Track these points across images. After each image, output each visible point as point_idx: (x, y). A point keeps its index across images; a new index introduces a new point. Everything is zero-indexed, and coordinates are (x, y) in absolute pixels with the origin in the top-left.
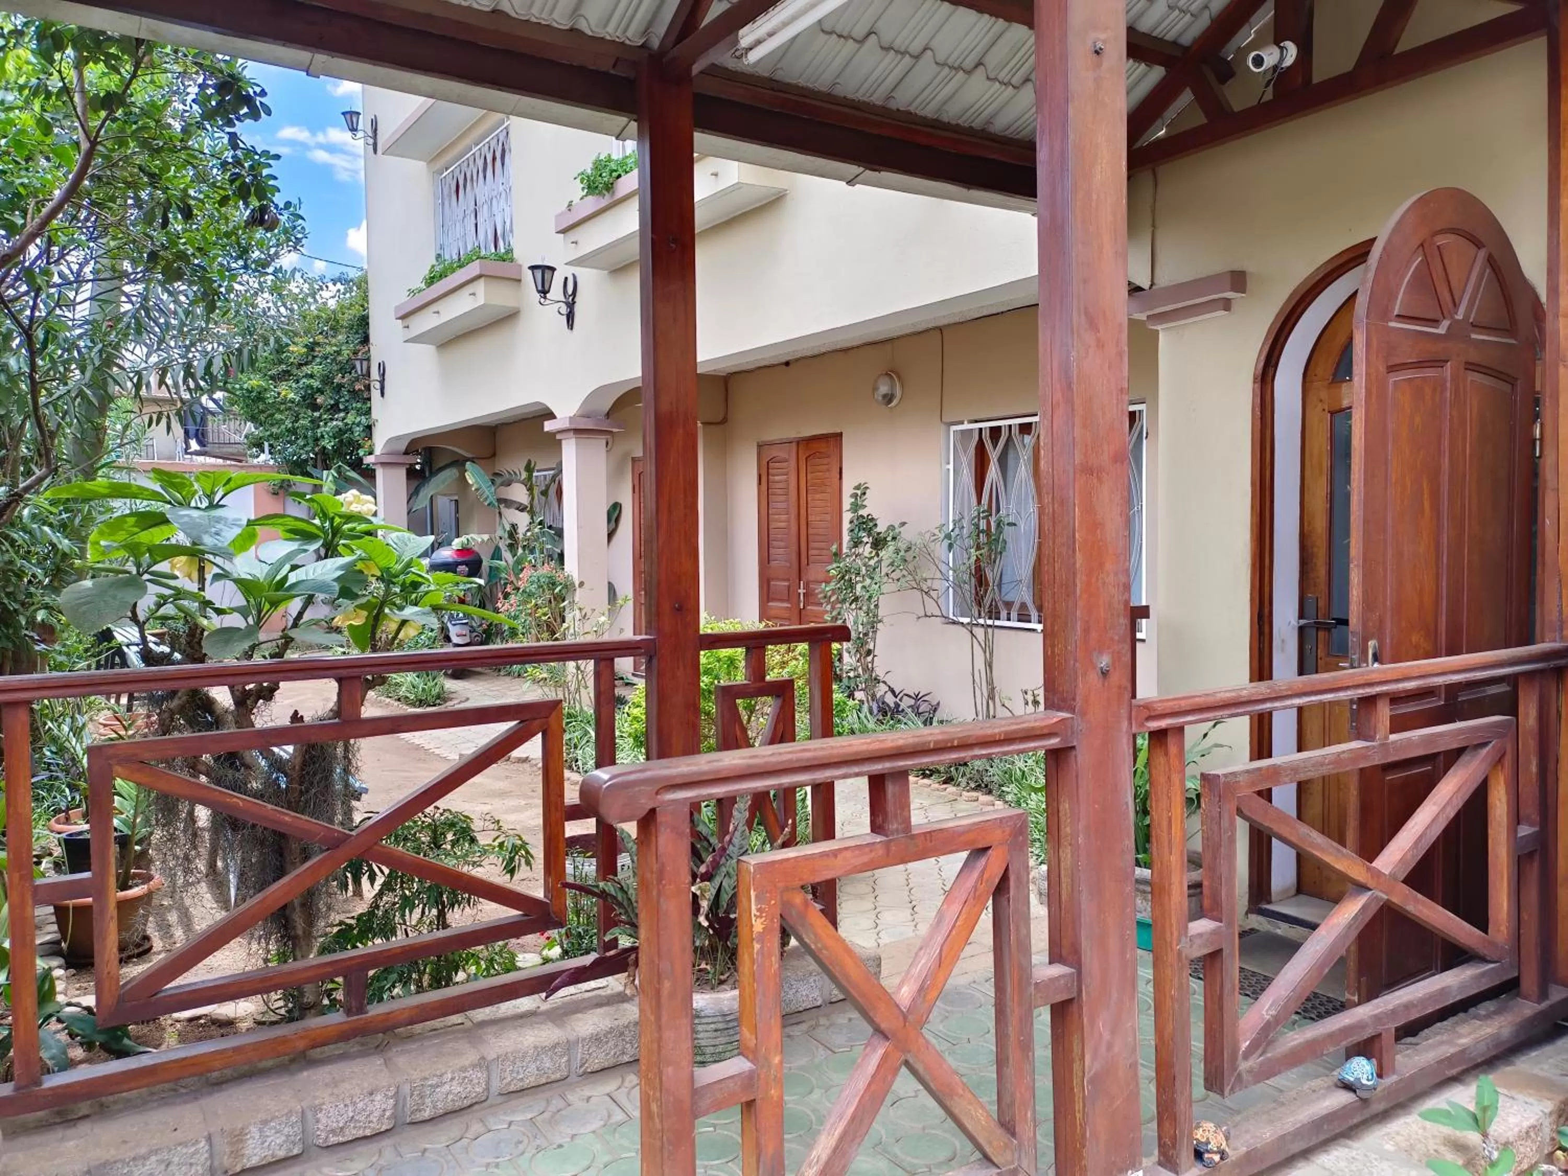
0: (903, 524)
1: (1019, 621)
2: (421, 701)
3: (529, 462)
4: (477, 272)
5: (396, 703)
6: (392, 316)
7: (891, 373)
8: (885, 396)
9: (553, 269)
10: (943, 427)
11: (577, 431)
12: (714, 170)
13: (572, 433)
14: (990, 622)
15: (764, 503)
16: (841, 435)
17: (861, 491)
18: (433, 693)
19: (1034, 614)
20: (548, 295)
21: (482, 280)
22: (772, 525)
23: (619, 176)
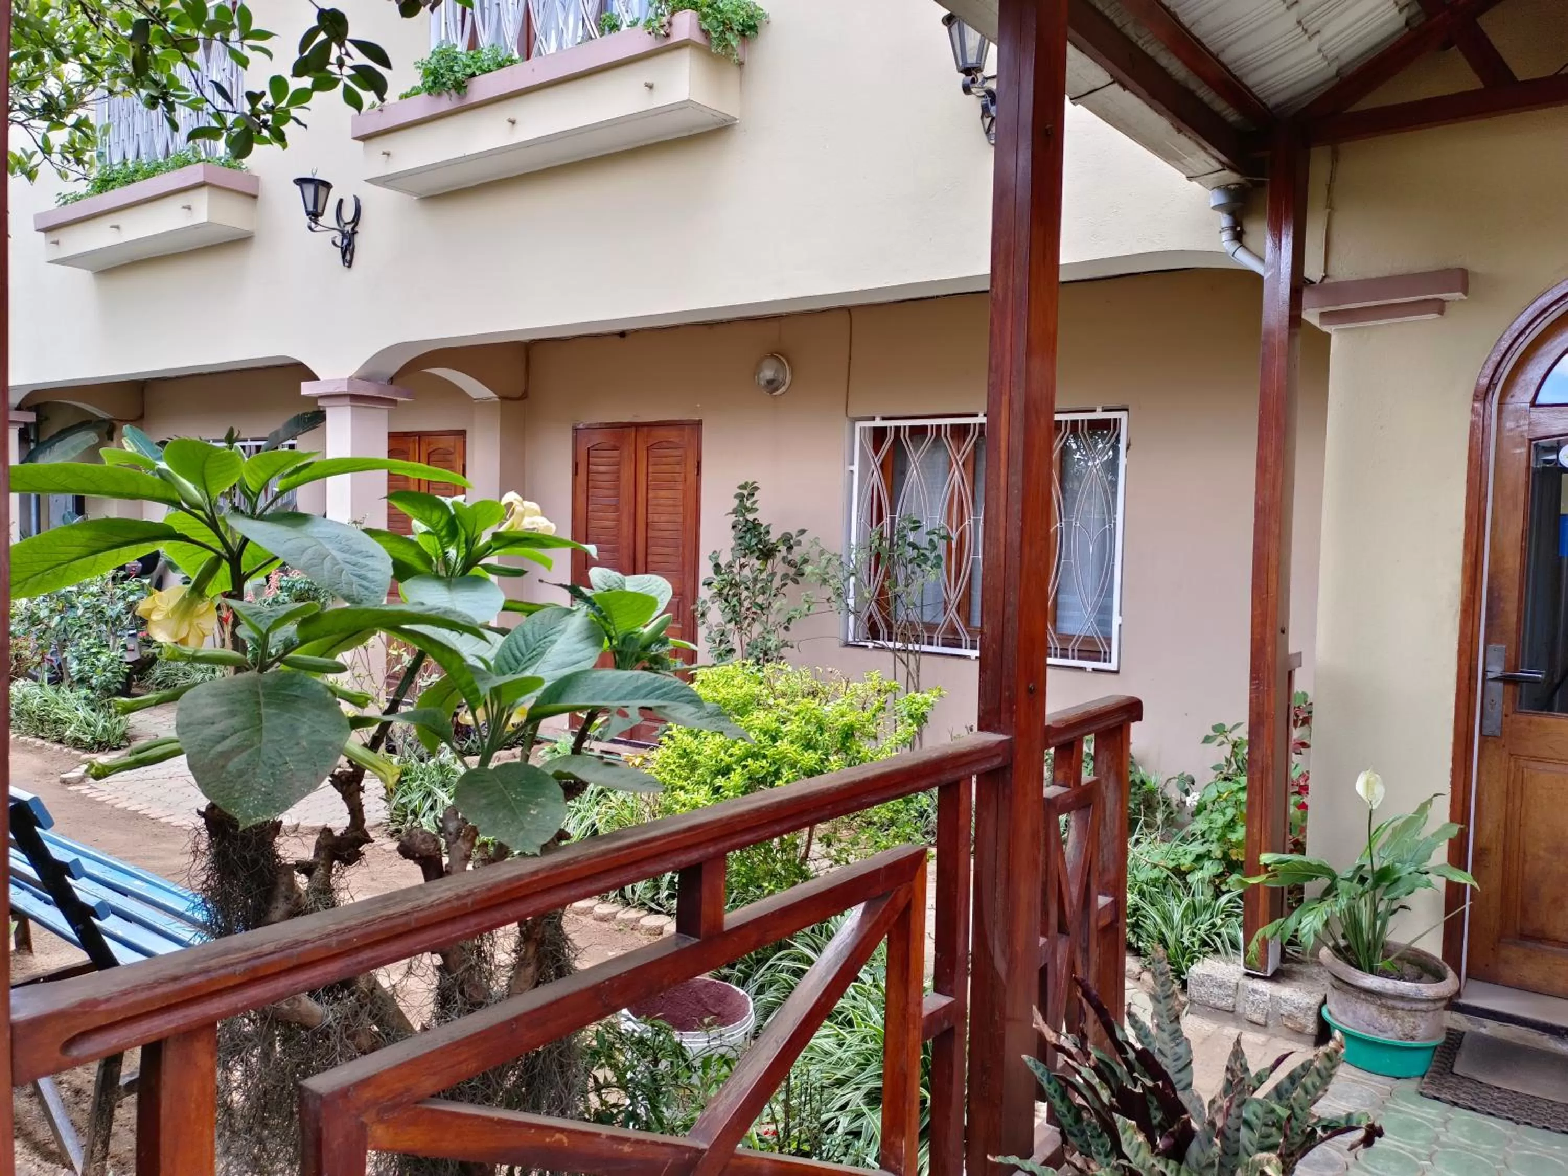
0: (803, 532)
1: (943, 645)
2: (100, 743)
3: (231, 432)
4: (200, 179)
5: (57, 747)
6: (31, 226)
7: (777, 355)
8: (770, 382)
9: (328, 186)
10: (847, 424)
11: (355, 398)
12: (649, 81)
13: (348, 399)
14: (917, 647)
15: (582, 498)
16: (700, 423)
17: (746, 493)
18: (118, 732)
19: (965, 637)
20: (321, 220)
21: (205, 190)
22: (593, 523)
23: (473, 75)
